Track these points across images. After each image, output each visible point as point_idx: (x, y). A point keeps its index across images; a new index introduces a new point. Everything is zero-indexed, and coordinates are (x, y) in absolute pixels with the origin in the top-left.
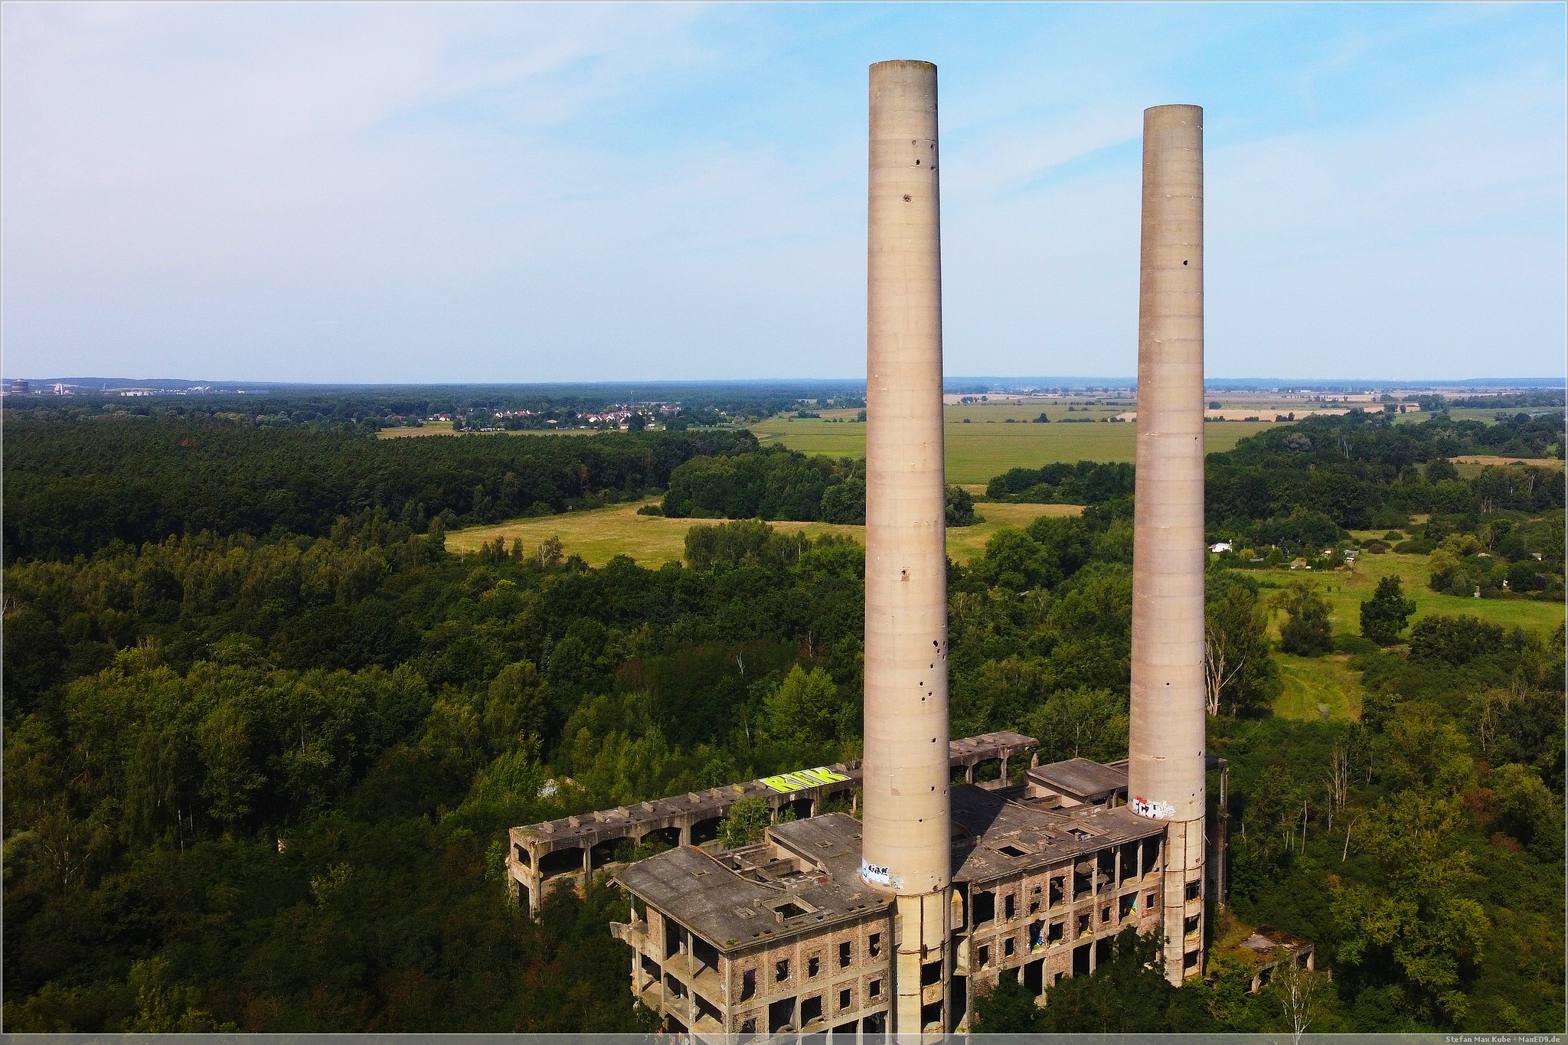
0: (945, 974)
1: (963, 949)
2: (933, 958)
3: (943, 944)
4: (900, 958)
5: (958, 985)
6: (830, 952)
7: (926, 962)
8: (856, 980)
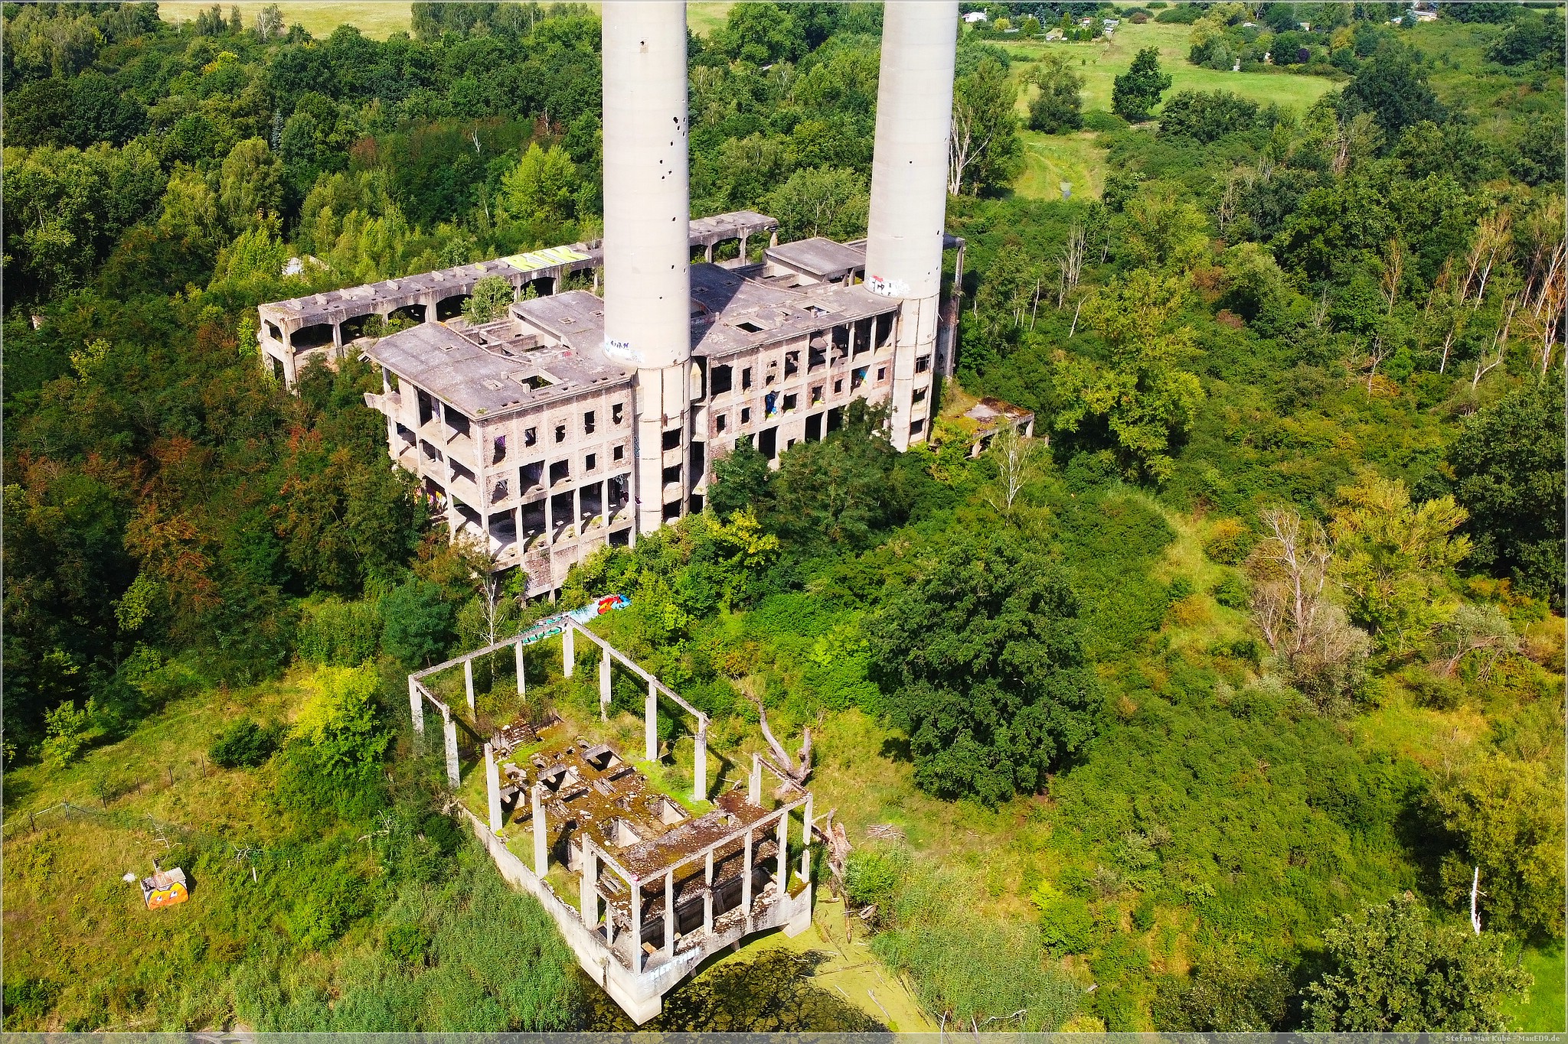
0: (684, 439)
1: (702, 418)
2: (672, 426)
3: (682, 414)
4: (641, 425)
5: (697, 451)
6: (575, 420)
7: (666, 429)
8: (601, 446)
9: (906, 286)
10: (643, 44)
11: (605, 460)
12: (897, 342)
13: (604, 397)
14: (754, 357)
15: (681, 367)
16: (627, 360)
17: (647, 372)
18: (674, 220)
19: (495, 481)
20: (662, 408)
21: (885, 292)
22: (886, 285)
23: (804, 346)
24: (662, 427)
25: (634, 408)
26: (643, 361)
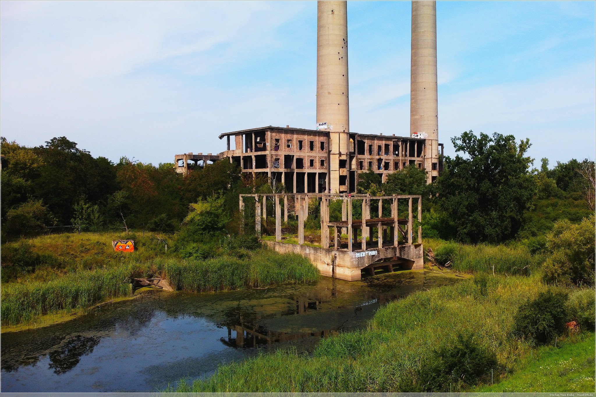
0: (347, 166)
1: (354, 162)
2: (344, 157)
3: (347, 153)
4: (331, 156)
6: (306, 143)
7: (341, 158)
9: (426, 134)
10: (332, 11)
11: (317, 164)
12: (425, 156)
13: (317, 137)
14: (373, 141)
15: (346, 134)
16: (326, 129)
17: (334, 133)
18: (343, 76)
19: (274, 157)
20: (339, 149)
21: (418, 138)
22: (419, 135)
23: (391, 144)
24: (339, 157)
25: (329, 147)
26: (332, 129)
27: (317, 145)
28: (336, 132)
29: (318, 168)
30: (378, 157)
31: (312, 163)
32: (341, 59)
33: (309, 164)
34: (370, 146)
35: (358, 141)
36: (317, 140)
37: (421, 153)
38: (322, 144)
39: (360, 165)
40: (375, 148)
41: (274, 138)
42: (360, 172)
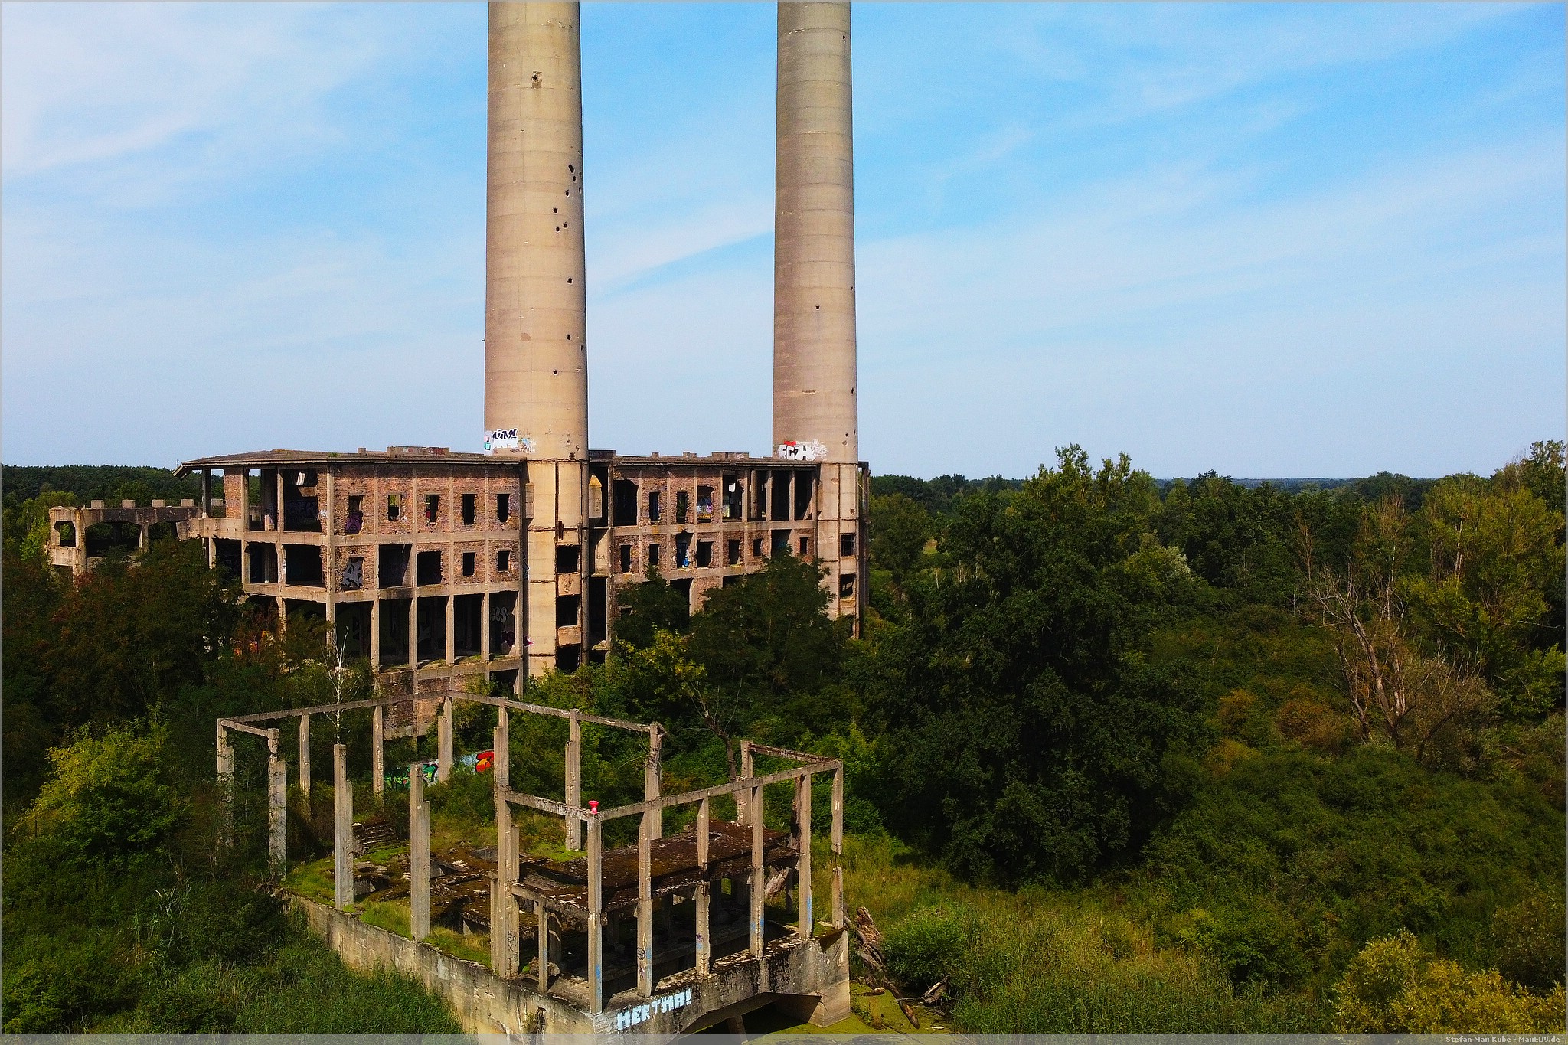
2: (570, 539)
3: (580, 526)
4: (531, 536)
6: (451, 500)
7: (562, 542)
8: (482, 544)
9: (823, 447)
10: (535, 78)
11: (486, 565)
12: (818, 513)
13: (486, 480)
14: (662, 481)
15: (578, 464)
16: (513, 450)
17: (539, 465)
18: (570, 281)
19: (346, 555)
20: (557, 513)
21: (799, 457)
22: (800, 448)
23: (718, 484)
24: (556, 539)
25: (523, 508)
26: (533, 450)
27: (487, 506)
28: (548, 461)
29: (487, 578)
30: (676, 529)
31: (469, 563)
32: (562, 227)
33: (460, 569)
34: (654, 497)
35: (616, 483)
36: (487, 489)
37: (806, 505)
38: (503, 500)
39: (623, 557)
40: (669, 503)
41: (345, 495)
42: (621, 579)
